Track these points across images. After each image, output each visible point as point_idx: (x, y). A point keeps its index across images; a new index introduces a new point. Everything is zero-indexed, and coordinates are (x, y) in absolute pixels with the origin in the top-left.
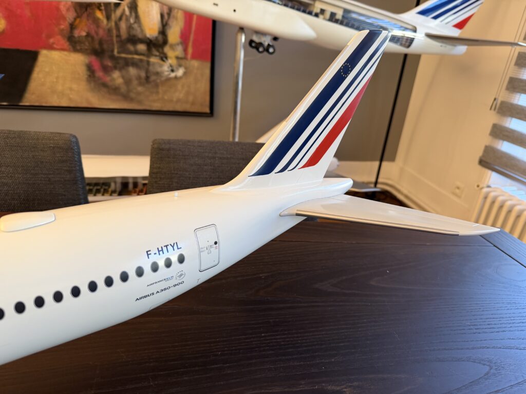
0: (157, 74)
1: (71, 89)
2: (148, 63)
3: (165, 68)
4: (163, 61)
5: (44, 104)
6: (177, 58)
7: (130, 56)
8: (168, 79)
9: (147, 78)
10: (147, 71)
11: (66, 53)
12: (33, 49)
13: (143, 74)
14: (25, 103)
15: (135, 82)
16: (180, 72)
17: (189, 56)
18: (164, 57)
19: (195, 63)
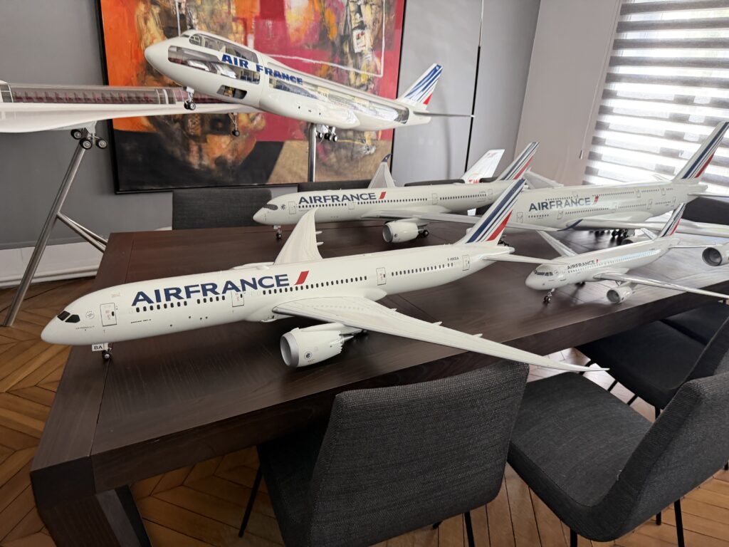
0: (359, 152)
1: (302, 169)
2: (353, 144)
3: (364, 148)
4: (363, 142)
5: (282, 183)
6: (372, 140)
7: (342, 141)
8: (365, 156)
9: (352, 156)
10: (352, 153)
11: (302, 142)
12: (280, 141)
13: (349, 154)
14: (270, 182)
15: (344, 160)
16: (373, 150)
17: (380, 137)
18: (363, 141)
19: (382, 143)
